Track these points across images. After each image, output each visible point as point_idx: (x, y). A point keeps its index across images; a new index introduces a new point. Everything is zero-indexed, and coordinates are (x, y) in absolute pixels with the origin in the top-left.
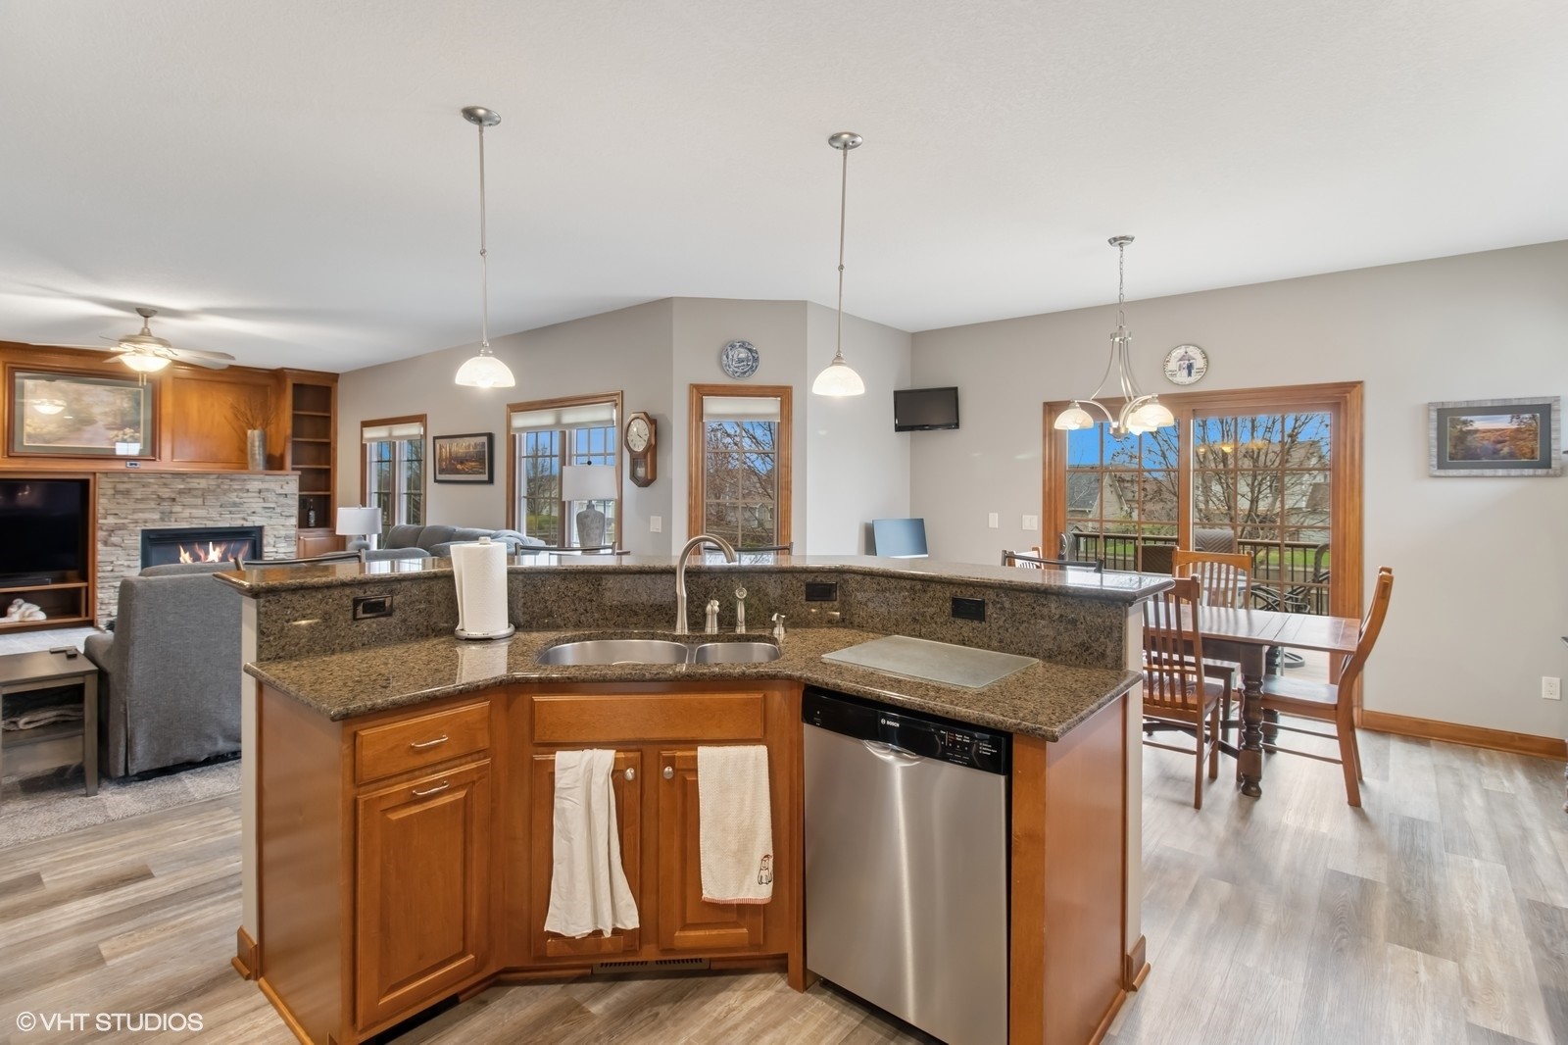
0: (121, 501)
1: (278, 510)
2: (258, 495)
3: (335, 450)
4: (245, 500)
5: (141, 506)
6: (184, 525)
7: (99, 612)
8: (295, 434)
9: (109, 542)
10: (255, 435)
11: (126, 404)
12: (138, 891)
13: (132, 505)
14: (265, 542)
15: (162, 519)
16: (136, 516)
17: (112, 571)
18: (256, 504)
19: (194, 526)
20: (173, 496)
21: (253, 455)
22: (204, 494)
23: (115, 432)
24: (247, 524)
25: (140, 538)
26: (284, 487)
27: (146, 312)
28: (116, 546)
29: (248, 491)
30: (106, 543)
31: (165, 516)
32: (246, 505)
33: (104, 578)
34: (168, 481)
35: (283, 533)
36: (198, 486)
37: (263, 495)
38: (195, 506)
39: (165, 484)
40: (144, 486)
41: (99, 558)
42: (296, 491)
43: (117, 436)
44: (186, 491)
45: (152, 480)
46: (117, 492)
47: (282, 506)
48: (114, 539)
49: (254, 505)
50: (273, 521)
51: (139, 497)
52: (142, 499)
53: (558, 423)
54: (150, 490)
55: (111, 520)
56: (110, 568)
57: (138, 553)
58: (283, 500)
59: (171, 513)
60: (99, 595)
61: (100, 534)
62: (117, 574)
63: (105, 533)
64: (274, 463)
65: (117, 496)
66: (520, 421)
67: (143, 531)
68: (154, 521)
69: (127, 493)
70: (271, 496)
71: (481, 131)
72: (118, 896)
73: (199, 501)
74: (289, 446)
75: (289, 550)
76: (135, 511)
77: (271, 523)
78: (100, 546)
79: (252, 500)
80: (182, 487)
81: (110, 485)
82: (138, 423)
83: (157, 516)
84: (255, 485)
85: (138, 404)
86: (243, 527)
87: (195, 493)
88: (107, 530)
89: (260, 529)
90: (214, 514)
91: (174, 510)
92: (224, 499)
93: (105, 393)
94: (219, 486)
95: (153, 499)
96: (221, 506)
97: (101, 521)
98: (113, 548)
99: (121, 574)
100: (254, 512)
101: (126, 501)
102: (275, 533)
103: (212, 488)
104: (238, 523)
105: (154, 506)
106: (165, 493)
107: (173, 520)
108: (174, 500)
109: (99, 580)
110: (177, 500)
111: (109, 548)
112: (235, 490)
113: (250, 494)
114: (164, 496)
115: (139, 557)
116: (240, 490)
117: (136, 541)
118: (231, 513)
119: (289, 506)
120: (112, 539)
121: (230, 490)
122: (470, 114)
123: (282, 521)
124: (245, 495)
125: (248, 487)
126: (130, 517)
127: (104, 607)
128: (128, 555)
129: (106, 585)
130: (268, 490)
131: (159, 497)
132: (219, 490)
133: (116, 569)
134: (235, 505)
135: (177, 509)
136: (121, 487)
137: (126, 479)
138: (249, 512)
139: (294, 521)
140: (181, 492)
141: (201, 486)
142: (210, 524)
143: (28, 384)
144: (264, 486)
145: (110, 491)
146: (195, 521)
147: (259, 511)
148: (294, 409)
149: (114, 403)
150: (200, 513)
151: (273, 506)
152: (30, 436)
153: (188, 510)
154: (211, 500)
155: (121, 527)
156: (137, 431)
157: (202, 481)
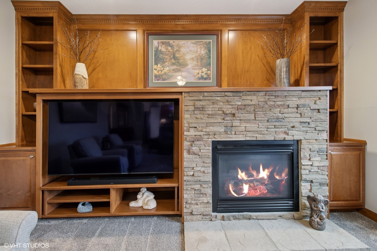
0: (199, 116)
1: (313, 125)
2: (295, 110)
4: (286, 115)
5: (212, 121)
6: (241, 138)
7: (185, 210)
9: (191, 151)
11: (203, 52)
13: (206, 120)
15: (226, 132)
16: (208, 130)
17: (193, 175)
19: (248, 139)
20: (233, 112)
23: (198, 71)
24: (288, 138)
25: (211, 148)
26: (318, 102)
28: (195, 154)
29: (288, 106)
30: (189, 152)
31: (229, 128)
32: (286, 120)
33: (188, 181)
34: (229, 99)
35: (316, 147)
36: (251, 103)
37: (301, 110)
38: (248, 121)
39: (228, 102)
40: (213, 103)
41: (185, 164)
43: (198, 74)
44: (243, 107)
45: (218, 98)
46: (196, 108)
47: (316, 121)
48: (195, 149)
49: (293, 120)
50: (308, 136)
51: (210, 112)
52: (212, 115)
54: (218, 106)
55: (192, 132)
56: (191, 173)
57: (210, 161)
58: (319, 116)
59: (232, 126)
60: (185, 196)
61: (186, 144)
62: (196, 179)
63: (189, 143)
65: (196, 112)
67: (213, 142)
68: (220, 133)
69: (202, 109)
70: (307, 112)
74: (306, 70)
75: (322, 164)
76: (208, 125)
77: (307, 137)
78: (185, 154)
79: (291, 115)
80: (240, 103)
81: (191, 103)
82: (210, 65)
83: (222, 130)
84: (293, 102)
85: (210, 51)
86: (284, 140)
87: (248, 109)
88: (190, 141)
89: (298, 142)
90: (262, 126)
91: (234, 124)
92: (270, 114)
93: (192, 45)
94: (266, 102)
95: (219, 115)
96: (268, 121)
97: (185, 133)
98: (194, 156)
99: (199, 178)
100: (293, 127)
101: (202, 116)
102: (311, 147)
103: (262, 104)
104: (280, 137)
105: (220, 121)
106: (228, 109)
107: (233, 133)
108: (234, 115)
109: (185, 183)
110: (236, 115)
111: (191, 156)
112: (279, 106)
113: (290, 110)
114: (227, 112)
115: (211, 165)
116: (282, 105)
117: (208, 151)
118: (275, 127)
119: (322, 121)
120: (193, 148)
123: (315, 135)
124: (286, 110)
125: (288, 103)
126: (204, 130)
127: (188, 206)
128: (204, 162)
129: (189, 187)
130: (304, 106)
131: (224, 113)
132: (266, 106)
133: (196, 174)
134: (278, 119)
135: (236, 123)
136: (198, 104)
137: (201, 98)
138: (289, 127)
139: (325, 136)
140: (238, 108)
141: (253, 103)
142: (260, 137)
143: (155, 43)
144: (301, 102)
145: (192, 108)
146: (249, 134)
147: (297, 125)
148: (311, 39)
149: (197, 52)
150: (252, 126)
151: (308, 120)
152: (156, 76)
153: (244, 125)
154: (260, 115)
155: (199, 139)
156: (209, 70)
157: (254, 98)
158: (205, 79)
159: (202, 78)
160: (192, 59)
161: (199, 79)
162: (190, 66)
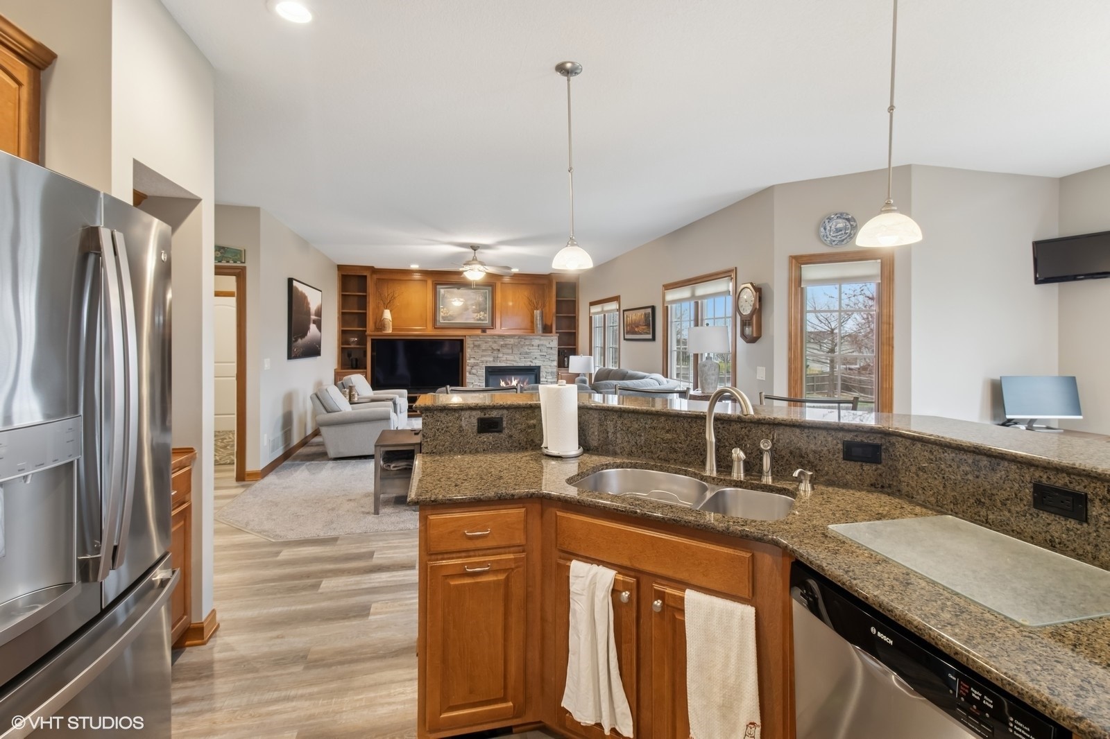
0: (476, 351)
1: (548, 357)
2: (537, 348)
3: (578, 320)
4: (532, 351)
5: (485, 354)
6: (503, 364)
8: (557, 312)
10: (537, 313)
11: (481, 299)
12: (405, 576)
13: (481, 353)
14: (541, 375)
15: (494, 361)
16: (482, 359)
18: (536, 353)
19: (508, 365)
20: (499, 348)
21: (537, 324)
22: (512, 347)
23: (476, 314)
24: (533, 365)
26: (551, 343)
27: (474, 248)
29: (533, 346)
30: (470, 373)
31: (496, 358)
32: (532, 354)
34: (496, 340)
35: (550, 370)
36: (510, 343)
37: (540, 348)
38: (508, 354)
40: (486, 343)
41: (467, 381)
42: (557, 346)
43: (477, 316)
44: (505, 346)
45: (491, 340)
46: (475, 346)
47: (550, 354)
48: (474, 371)
49: (536, 354)
51: (484, 348)
52: (485, 350)
53: (693, 296)
54: (489, 345)
55: (472, 361)
57: (484, 378)
58: (550, 351)
61: (468, 368)
63: (470, 368)
64: (547, 329)
65: (474, 348)
66: (671, 296)
67: (486, 367)
68: (490, 362)
69: (479, 346)
70: (544, 349)
71: (569, 80)
72: (395, 576)
73: (510, 351)
74: (554, 318)
76: (482, 356)
77: (544, 364)
78: (467, 374)
79: (535, 351)
80: (503, 343)
81: (472, 342)
82: (486, 309)
83: (491, 359)
84: (536, 342)
85: (486, 298)
86: (530, 366)
87: (508, 346)
88: (471, 366)
89: (539, 367)
90: (517, 358)
91: (499, 356)
92: (522, 350)
93: (472, 294)
94: (519, 343)
95: (490, 350)
96: (520, 354)
97: (468, 361)
98: (473, 374)
100: (536, 358)
101: (478, 350)
102: (546, 370)
103: (516, 344)
104: (528, 364)
105: (490, 354)
106: (495, 346)
107: (498, 361)
108: (499, 350)
110: (501, 350)
111: (471, 376)
112: (527, 345)
114: (495, 348)
116: (530, 345)
117: (483, 372)
118: (525, 358)
119: (553, 354)
121: (524, 345)
122: (561, 68)
123: (549, 363)
124: (531, 348)
125: (534, 343)
126: (480, 359)
128: (480, 379)
130: (542, 345)
131: (492, 349)
132: (519, 345)
134: (527, 353)
135: (500, 355)
136: (476, 343)
137: (478, 339)
138: (533, 358)
139: (555, 363)
140: (502, 346)
141: (512, 343)
142: (515, 364)
143: (442, 291)
144: (541, 342)
145: (472, 346)
146: (509, 362)
147: (538, 357)
148: (557, 297)
149: (476, 299)
150: (511, 357)
151: (545, 354)
152: (443, 317)
153: (505, 356)
154: (516, 351)
155: (477, 365)
156: (485, 313)
157: (512, 340)
158: (483, 320)
159: (480, 319)
160: (472, 305)
161: (478, 320)
162: (470, 310)
